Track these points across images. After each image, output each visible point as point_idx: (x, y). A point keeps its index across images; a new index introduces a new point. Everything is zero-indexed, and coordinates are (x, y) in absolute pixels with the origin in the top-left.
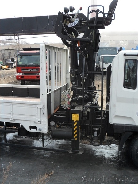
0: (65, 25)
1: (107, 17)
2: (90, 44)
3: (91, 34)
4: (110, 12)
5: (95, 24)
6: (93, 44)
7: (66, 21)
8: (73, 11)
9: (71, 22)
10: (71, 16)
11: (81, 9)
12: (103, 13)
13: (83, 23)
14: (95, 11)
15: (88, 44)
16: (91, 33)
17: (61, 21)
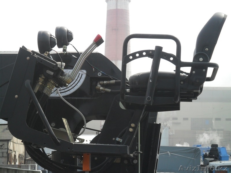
0: (39, 94)
1: (190, 75)
2: (126, 162)
3: (131, 130)
4: (201, 59)
5: (148, 99)
6: (135, 162)
7: (46, 82)
8: (67, 44)
9: (61, 83)
10: (59, 63)
11: (98, 41)
12: (177, 61)
13: (103, 85)
14: (149, 54)
15: (118, 161)
16: (133, 125)
17: (28, 82)
